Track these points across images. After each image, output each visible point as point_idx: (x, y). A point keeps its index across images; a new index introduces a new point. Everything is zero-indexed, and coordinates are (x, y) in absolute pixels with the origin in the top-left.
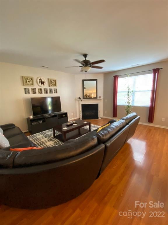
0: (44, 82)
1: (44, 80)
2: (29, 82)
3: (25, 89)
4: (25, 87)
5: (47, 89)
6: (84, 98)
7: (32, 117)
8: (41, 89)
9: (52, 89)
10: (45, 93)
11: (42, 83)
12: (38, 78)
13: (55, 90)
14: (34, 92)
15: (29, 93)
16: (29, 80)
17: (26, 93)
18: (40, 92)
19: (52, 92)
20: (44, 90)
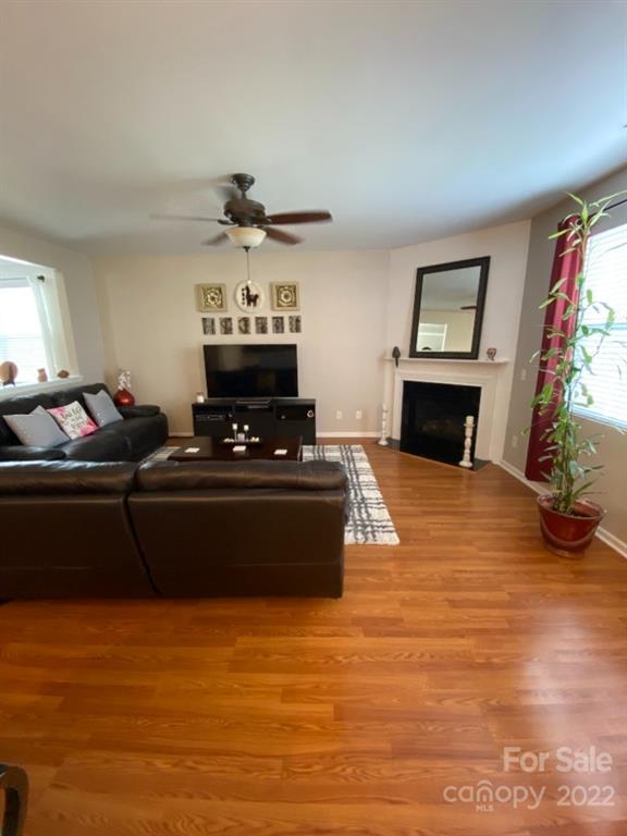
0: (256, 297)
1: (257, 289)
2: (213, 299)
3: (204, 320)
4: (205, 315)
5: (266, 318)
6: (414, 353)
7: (201, 400)
8: (245, 321)
9: (282, 318)
10: (258, 332)
11: (252, 299)
12: (238, 285)
13: (294, 323)
14: (226, 328)
15: (213, 332)
16: (212, 294)
17: (205, 333)
18: (243, 328)
19: (283, 328)
20: (257, 324)
